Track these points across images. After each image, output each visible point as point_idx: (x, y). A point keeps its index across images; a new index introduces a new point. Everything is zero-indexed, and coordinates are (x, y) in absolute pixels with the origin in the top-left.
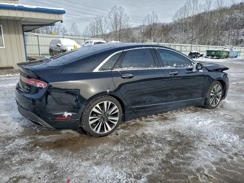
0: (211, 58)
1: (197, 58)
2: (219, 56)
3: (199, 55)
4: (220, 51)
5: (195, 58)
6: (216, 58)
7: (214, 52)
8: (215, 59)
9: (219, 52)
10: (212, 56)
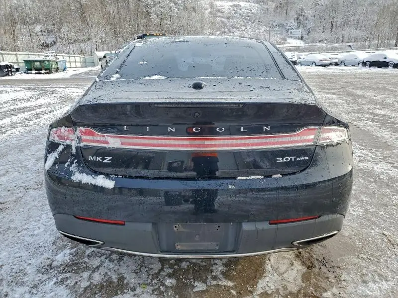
0: (36, 73)
1: (12, 75)
2: (49, 69)
3: (15, 70)
4: (48, 61)
5: (9, 75)
6: (46, 73)
7: (38, 63)
8: (43, 74)
9: (46, 62)
10: (39, 70)
